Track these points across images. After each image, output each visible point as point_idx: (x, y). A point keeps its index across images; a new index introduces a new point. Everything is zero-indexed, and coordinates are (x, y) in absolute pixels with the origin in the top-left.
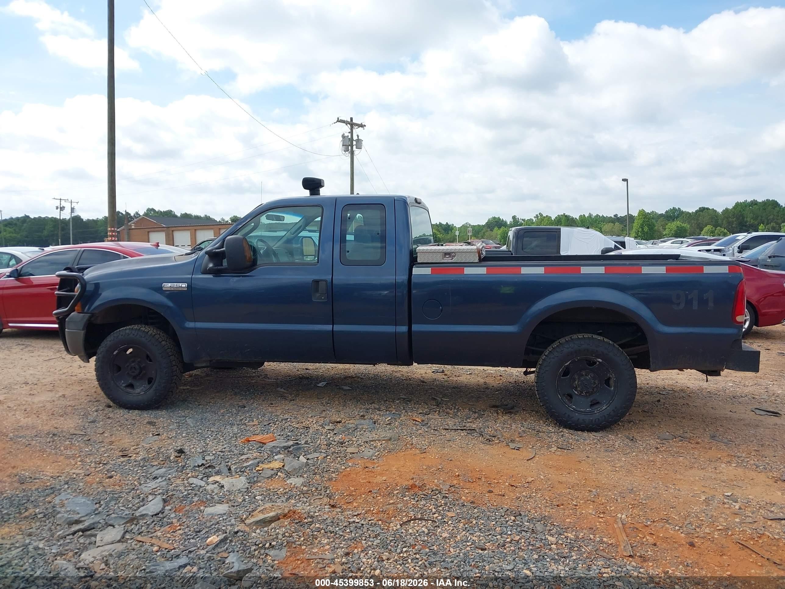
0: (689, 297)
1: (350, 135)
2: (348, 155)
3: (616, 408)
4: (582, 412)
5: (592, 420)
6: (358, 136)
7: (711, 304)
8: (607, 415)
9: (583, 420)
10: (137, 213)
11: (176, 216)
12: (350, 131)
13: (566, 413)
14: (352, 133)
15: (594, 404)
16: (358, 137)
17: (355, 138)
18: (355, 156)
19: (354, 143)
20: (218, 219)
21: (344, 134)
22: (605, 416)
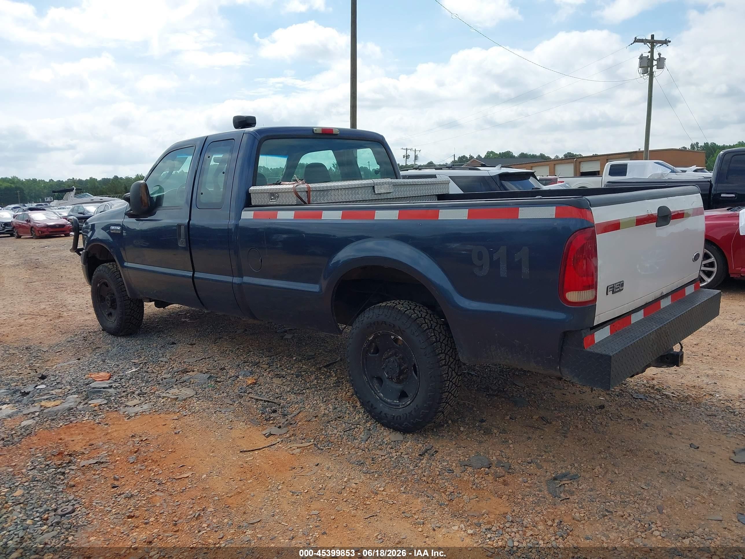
0: (495, 258)
1: (649, 54)
2: (647, 77)
3: (417, 406)
4: (387, 403)
5: (394, 416)
6: (660, 54)
7: (525, 270)
8: (409, 413)
9: (385, 414)
10: (479, 156)
11: (514, 157)
12: (650, 50)
13: (369, 402)
14: (652, 52)
15: (403, 395)
16: (660, 56)
17: (656, 57)
18: (654, 79)
19: (655, 63)
20: (553, 157)
21: (642, 55)
22: (406, 414)
